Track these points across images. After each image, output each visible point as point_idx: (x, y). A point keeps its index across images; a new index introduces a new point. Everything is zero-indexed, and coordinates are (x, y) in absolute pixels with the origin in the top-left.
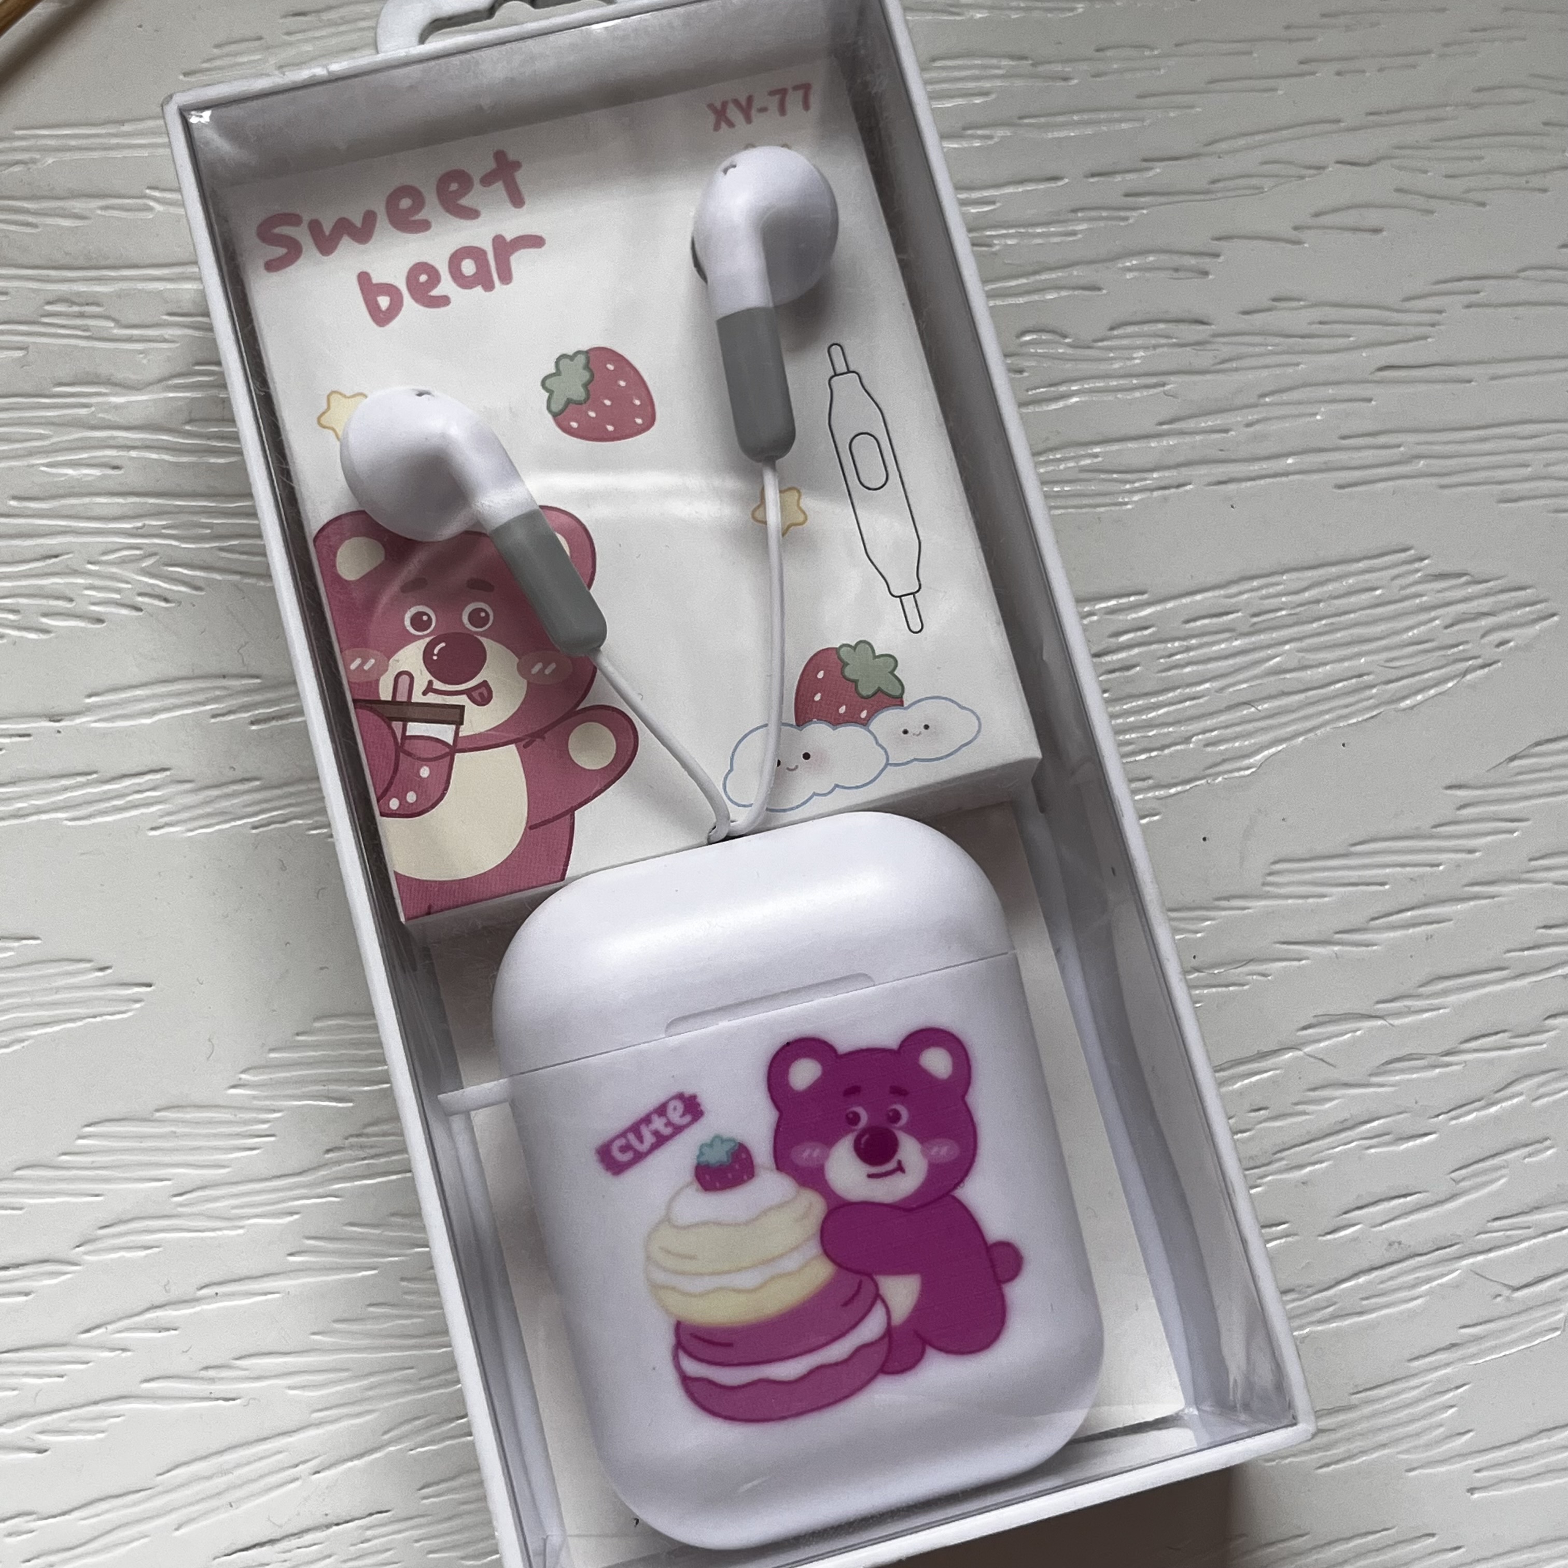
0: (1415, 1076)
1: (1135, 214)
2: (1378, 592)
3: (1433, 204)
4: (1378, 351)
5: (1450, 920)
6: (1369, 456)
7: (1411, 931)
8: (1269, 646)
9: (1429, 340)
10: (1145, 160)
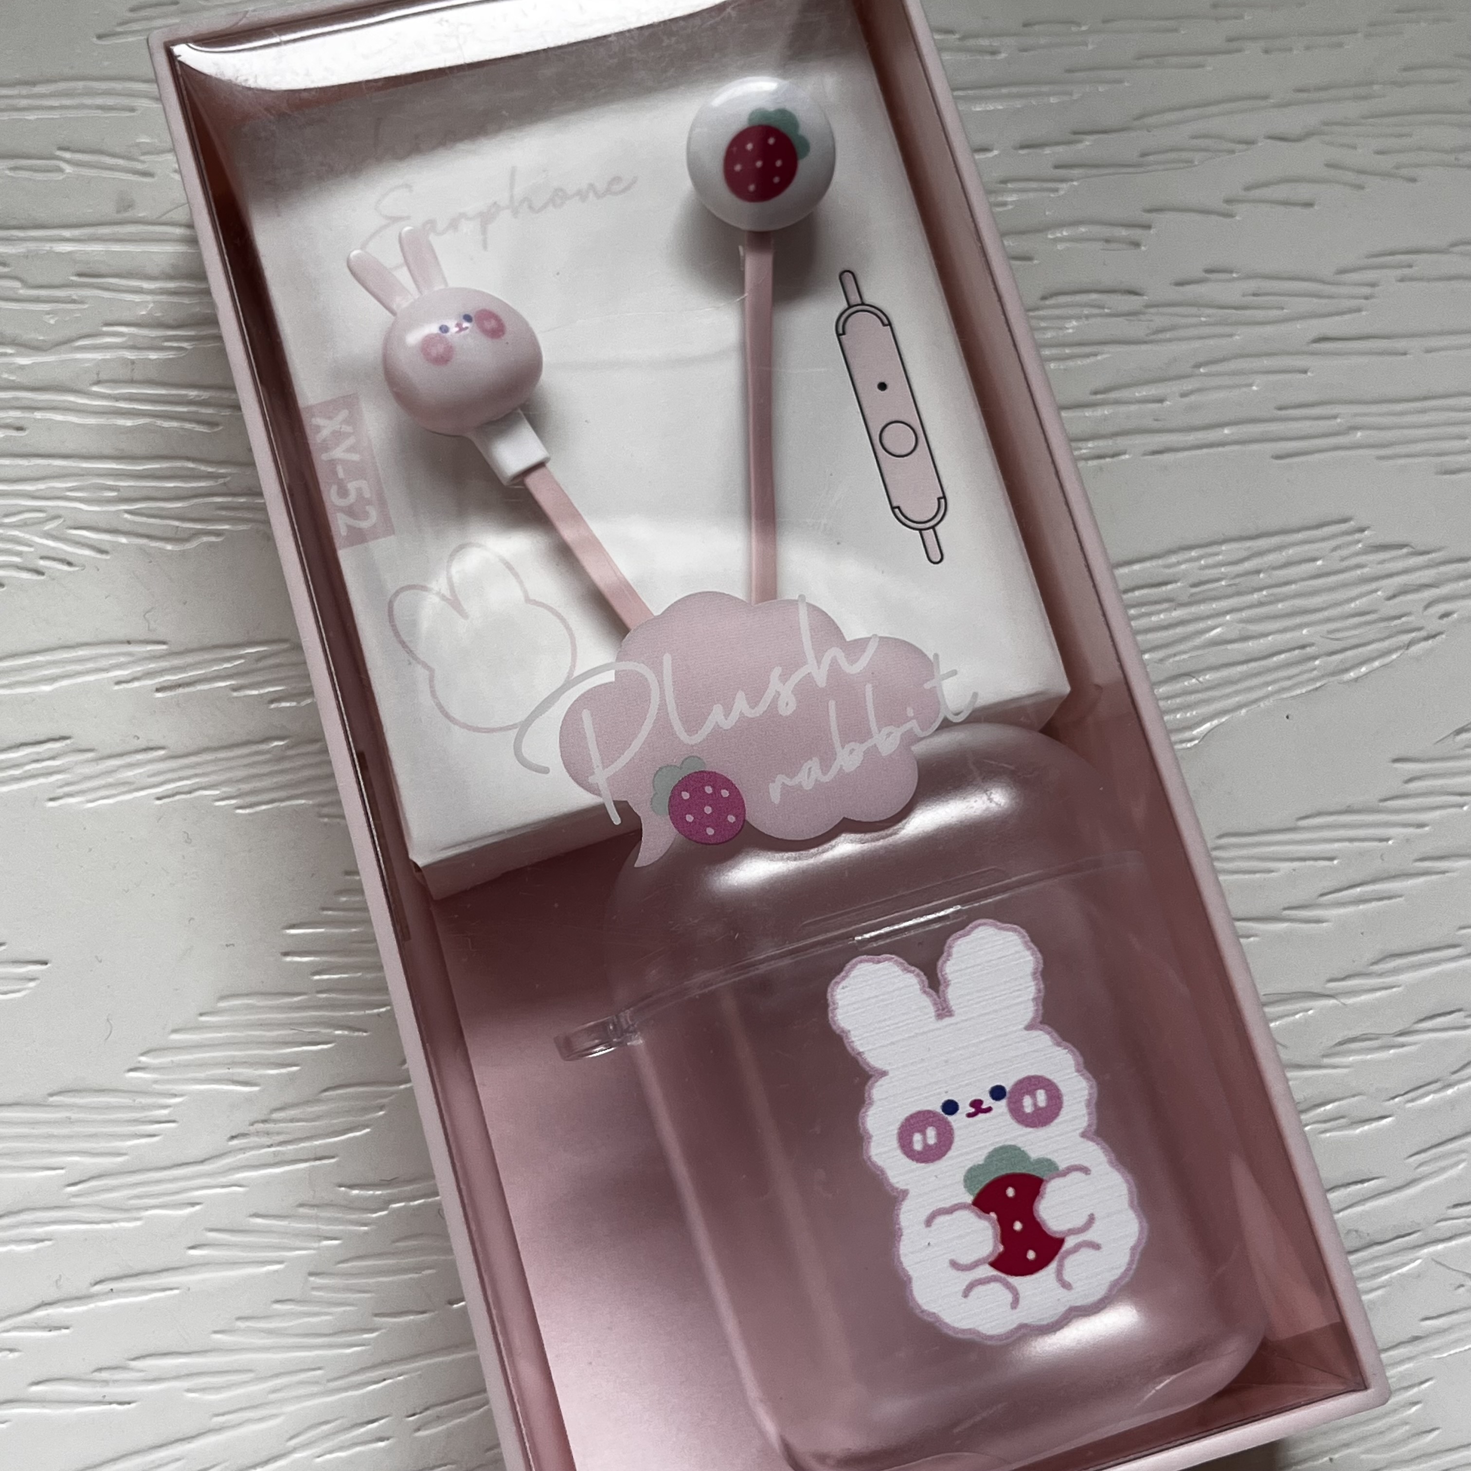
0: (1369, 1057)
1: (1064, 186)
2: (1319, 563)
3: (1363, 178)
4: (1315, 322)
5: (1400, 896)
6: (1305, 427)
7: (1361, 907)
8: (1209, 617)
9: (1364, 313)
10: (1075, 133)
